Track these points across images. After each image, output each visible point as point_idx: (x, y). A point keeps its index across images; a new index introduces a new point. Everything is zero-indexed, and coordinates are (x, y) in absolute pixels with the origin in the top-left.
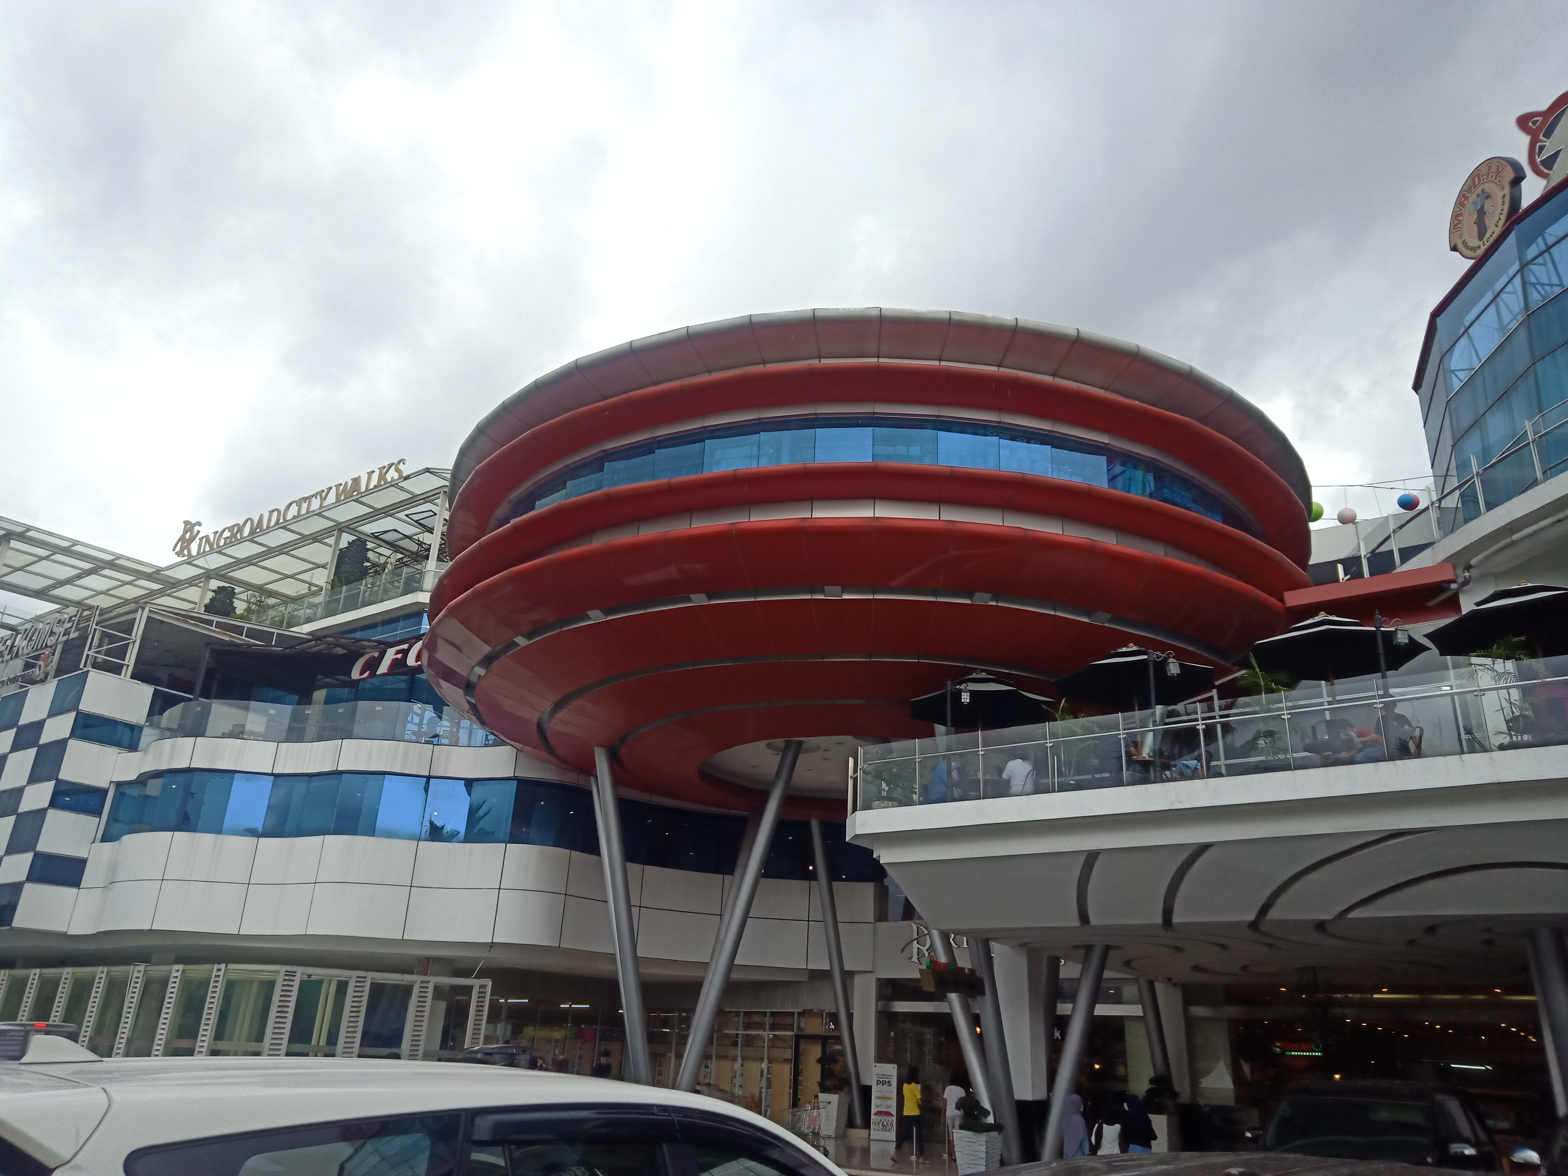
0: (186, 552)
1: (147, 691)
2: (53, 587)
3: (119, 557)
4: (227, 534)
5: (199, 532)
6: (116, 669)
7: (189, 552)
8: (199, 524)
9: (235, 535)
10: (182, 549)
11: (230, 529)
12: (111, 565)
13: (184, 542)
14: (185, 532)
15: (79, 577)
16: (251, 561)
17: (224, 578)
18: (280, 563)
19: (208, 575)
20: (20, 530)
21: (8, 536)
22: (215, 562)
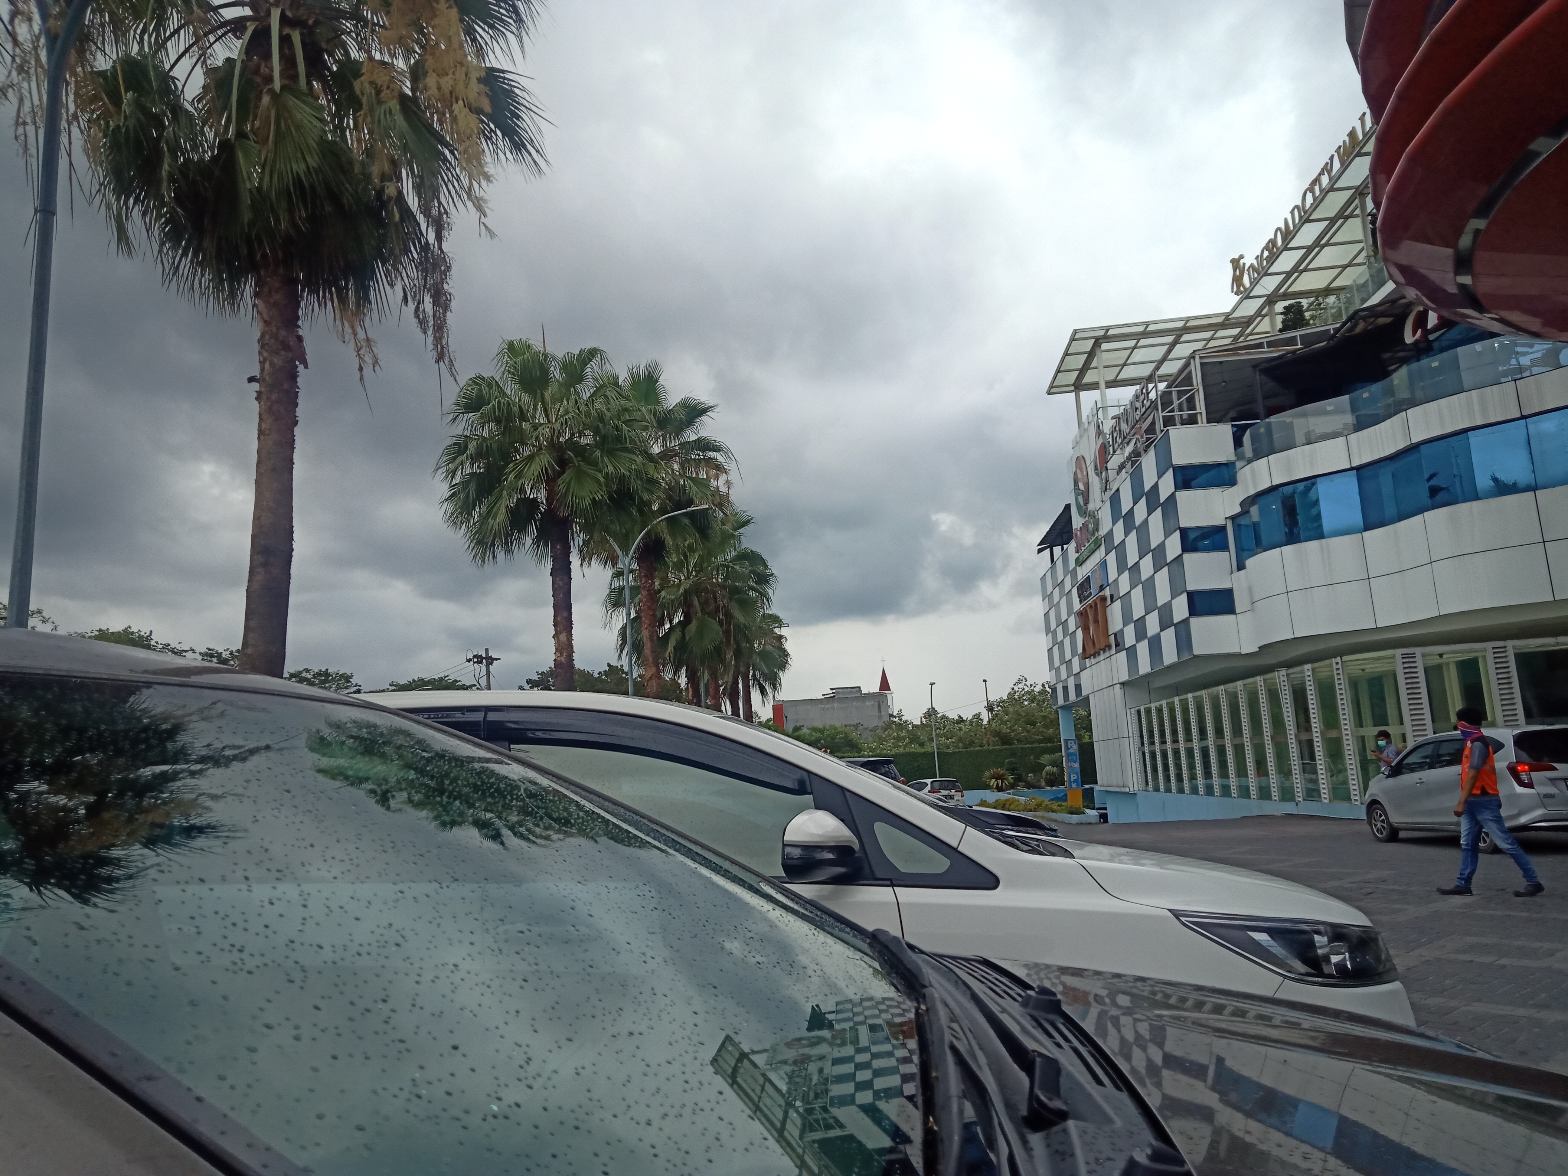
0: (1242, 289)
1: (1225, 430)
2: (1157, 368)
3: (1188, 320)
4: (1266, 254)
5: (1244, 264)
6: (1192, 420)
7: (1244, 287)
8: (1242, 257)
9: (1273, 251)
10: (1238, 288)
11: (1266, 248)
12: (1186, 329)
13: (1237, 280)
14: (1235, 271)
15: (1169, 351)
16: (1297, 270)
17: (1286, 296)
18: (1328, 256)
19: (1271, 300)
20: (1102, 333)
21: (1098, 342)
22: (1269, 285)
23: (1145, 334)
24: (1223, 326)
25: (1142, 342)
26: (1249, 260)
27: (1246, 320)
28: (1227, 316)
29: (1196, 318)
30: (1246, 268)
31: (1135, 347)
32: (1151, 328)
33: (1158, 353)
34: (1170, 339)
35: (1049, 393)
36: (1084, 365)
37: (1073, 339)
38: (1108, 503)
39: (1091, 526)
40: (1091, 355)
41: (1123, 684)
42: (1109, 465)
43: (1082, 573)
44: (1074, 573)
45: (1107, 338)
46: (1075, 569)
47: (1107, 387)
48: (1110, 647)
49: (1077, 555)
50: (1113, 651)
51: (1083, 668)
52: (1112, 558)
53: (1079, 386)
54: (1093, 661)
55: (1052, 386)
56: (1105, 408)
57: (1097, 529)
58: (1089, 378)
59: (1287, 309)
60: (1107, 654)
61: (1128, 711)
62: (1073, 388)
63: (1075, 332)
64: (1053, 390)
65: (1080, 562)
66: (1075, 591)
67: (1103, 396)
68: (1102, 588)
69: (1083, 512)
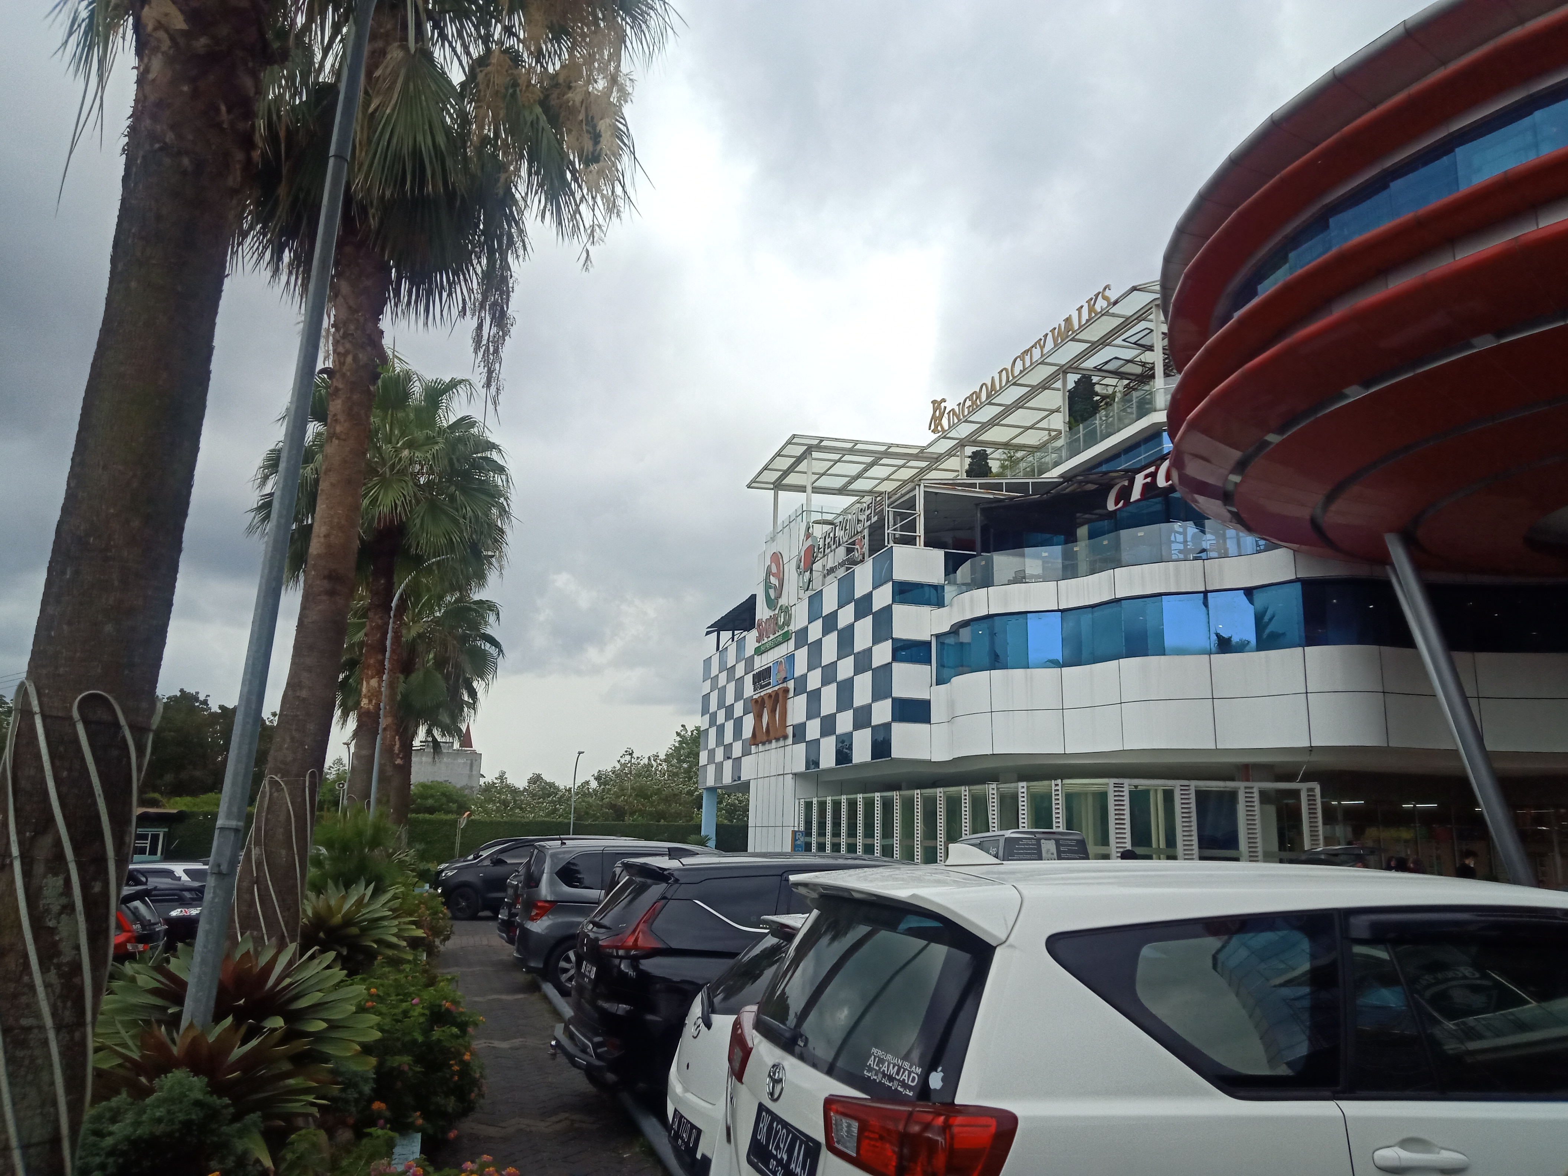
0: (939, 428)
1: (938, 555)
2: (850, 483)
3: (890, 446)
4: (968, 403)
5: (945, 408)
6: (910, 541)
7: (942, 427)
8: (944, 400)
9: (975, 402)
10: (936, 427)
11: (970, 398)
12: (887, 454)
13: (936, 420)
14: (935, 412)
15: (866, 470)
16: (994, 422)
17: (975, 443)
18: (1019, 417)
19: (962, 444)
20: (816, 442)
21: (810, 449)
22: (964, 430)
23: (852, 451)
24: (916, 457)
25: (846, 458)
26: (950, 405)
27: (935, 456)
28: (923, 449)
29: (898, 446)
30: (947, 411)
31: (839, 461)
32: (859, 447)
33: (855, 469)
34: (869, 460)
35: (749, 487)
36: (789, 468)
37: (789, 442)
38: (806, 602)
39: (781, 620)
40: (799, 460)
41: (795, 774)
42: (815, 567)
43: (760, 663)
44: (750, 662)
45: (819, 448)
46: (752, 658)
47: (813, 492)
48: (785, 737)
49: (757, 645)
50: (790, 740)
51: (746, 753)
52: (802, 656)
53: (778, 486)
54: (761, 748)
55: (754, 481)
56: (809, 512)
57: (787, 623)
58: (791, 479)
59: (975, 455)
60: (781, 743)
61: (797, 802)
62: (772, 486)
63: (794, 436)
64: (754, 485)
65: (759, 651)
66: (749, 679)
67: (809, 500)
68: (785, 680)
69: (771, 603)
